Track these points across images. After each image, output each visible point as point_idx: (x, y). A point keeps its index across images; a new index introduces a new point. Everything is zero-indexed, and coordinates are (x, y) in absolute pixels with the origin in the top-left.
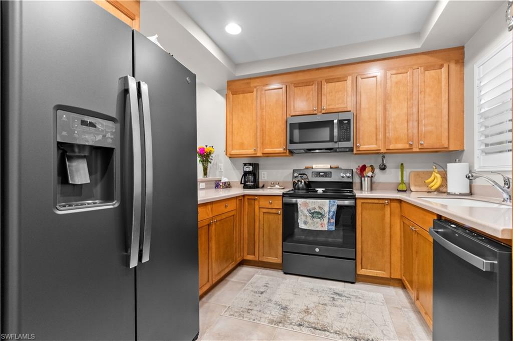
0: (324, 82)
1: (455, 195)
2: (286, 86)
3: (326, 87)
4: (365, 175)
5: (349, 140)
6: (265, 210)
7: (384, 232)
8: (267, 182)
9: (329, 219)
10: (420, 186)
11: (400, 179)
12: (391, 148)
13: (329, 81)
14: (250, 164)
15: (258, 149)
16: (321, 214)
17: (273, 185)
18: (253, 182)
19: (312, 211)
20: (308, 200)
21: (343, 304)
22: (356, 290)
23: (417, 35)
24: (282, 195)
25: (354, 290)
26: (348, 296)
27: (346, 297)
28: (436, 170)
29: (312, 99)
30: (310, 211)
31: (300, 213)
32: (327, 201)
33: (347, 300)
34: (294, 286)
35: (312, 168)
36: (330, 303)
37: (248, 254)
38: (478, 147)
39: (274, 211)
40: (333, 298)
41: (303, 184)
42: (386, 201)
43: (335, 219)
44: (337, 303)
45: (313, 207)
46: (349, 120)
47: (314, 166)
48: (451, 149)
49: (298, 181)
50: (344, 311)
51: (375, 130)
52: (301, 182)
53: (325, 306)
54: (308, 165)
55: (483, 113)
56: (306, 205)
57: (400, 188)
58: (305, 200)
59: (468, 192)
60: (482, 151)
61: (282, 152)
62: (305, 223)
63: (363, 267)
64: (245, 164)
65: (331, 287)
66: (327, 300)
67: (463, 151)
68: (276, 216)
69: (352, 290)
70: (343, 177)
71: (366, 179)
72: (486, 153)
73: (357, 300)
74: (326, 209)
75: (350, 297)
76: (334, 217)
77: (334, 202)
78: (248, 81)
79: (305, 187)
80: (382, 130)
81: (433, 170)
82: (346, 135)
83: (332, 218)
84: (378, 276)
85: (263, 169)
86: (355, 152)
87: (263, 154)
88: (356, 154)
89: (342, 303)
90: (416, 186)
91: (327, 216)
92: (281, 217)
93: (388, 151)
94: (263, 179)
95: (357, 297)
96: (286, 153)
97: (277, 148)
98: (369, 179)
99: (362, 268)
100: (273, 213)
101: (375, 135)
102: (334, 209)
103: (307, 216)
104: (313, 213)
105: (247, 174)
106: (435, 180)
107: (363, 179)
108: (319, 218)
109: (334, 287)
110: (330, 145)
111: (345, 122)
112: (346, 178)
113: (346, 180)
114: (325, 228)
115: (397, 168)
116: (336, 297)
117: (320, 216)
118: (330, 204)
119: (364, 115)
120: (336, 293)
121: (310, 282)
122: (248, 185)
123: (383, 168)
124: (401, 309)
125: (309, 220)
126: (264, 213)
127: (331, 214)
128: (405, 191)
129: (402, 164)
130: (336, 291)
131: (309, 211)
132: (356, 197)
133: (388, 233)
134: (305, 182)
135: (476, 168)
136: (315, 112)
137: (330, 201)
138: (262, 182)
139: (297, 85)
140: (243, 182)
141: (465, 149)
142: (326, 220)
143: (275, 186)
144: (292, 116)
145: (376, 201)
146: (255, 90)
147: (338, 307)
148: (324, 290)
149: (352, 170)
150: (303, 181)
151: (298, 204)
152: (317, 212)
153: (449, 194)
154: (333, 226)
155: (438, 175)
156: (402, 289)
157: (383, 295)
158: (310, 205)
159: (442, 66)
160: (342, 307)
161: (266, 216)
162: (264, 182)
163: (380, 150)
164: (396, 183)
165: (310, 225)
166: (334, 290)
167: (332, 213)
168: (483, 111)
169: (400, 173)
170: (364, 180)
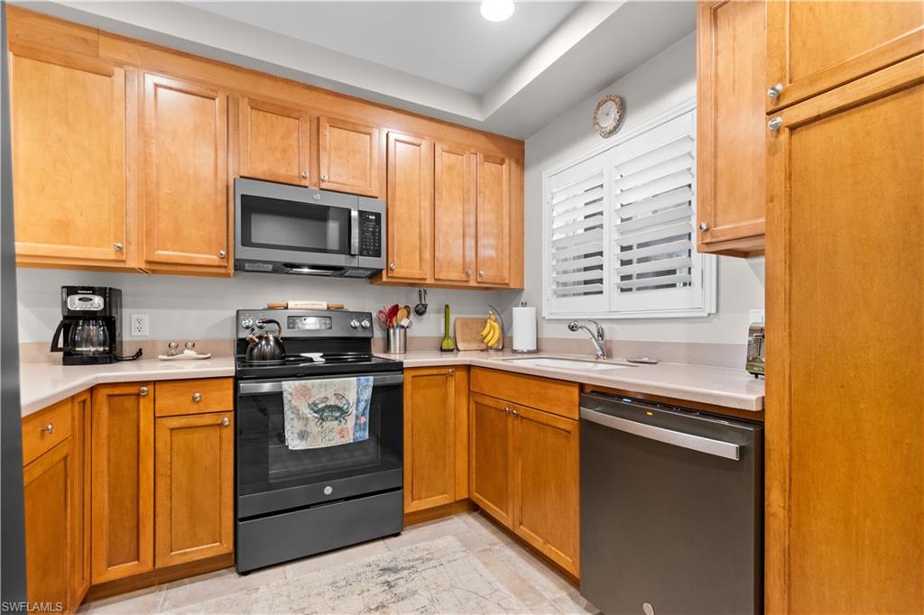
0: (323, 122)
1: (522, 353)
2: (228, 97)
3: (330, 135)
4: (395, 324)
5: (378, 254)
6: (175, 423)
7: (446, 423)
8: (153, 342)
9: (357, 417)
10: (469, 341)
11: (443, 331)
12: (442, 277)
13: (336, 123)
14: (94, 291)
15: (133, 248)
16: (340, 409)
17: (173, 350)
18: (104, 345)
19: (320, 406)
20: (309, 383)
21: (411, 585)
22: (413, 547)
23: (479, 98)
24: (233, 374)
25: (410, 547)
26: (407, 565)
27: (405, 569)
28: (493, 317)
29: (296, 150)
30: (316, 405)
31: (288, 414)
32: (353, 380)
33: (413, 576)
34: (288, 596)
35: (286, 308)
36: (389, 597)
37: (110, 565)
38: (548, 288)
39: (208, 420)
40: (388, 583)
41: (272, 343)
42: (450, 370)
43: (368, 416)
44: (401, 589)
45: (324, 395)
46: (378, 215)
47: (291, 304)
48: (512, 286)
49: (260, 338)
50: (422, 599)
51: (418, 243)
52: (267, 339)
53: (384, 609)
54: (276, 299)
55: (557, 240)
56: (305, 392)
57: (445, 347)
58: (303, 382)
59: (535, 348)
60: (555, 293)
61: (217, 264)
62: (303, 435)
63: (416, 497)
64: (71, 291)
65: (368, 560)
66: (378, 594)
67: (523, 289)
68: (214, 434)
69: (405, 549)
70: (355, 328)
71: (397, 331)
72: (558, 296)
73: (427, 565)
74: (352, 397)
75: (412, 567)
76: (367, 411)
77: (368, 380)
78: (91, 36)
79: (277, 352)
80: (429, 243)
81: (488, 316)
82: (372, 245)
83: (363, 415)
84: (438, 505)
85: (137, 305)
86: (384, 279)
87: (149, 262)
88: (386, 284)
89: (408, 585)
90: (464, 341)
91: (354, 412)
92: (229, 434)
93: (438, 283)
94: (135, 333)
95: (423, 560)
96: (225, 267)
97: (199, 252)
98: (402, 330)
99: (413, 500)
100: (205, 426)
101: (418, 252)
102: (367, 394)
103: (307, 419)
104: (323, 410)
105: (79, 318)
106: (492, 332)
107: (392, 331)
108: (337, 419)
109: (373, 558)
110: (340, 260)
111: (371, 217)
112: (360, 329)
113: (360, 334)
114: (349, 439)
115: (438, 312)
116: (391, 577)
117: (338, 414)
118: (358, 385)
119: (400, 211)
120: (384, 570)
121: (318, 570)
122: (81, 353)
123: (420, 311)
124: (490, 550)
125: (313, 427)
126: (172, 430)
127: (362, 405)
128: (452, 350)
129: (447, 306)
130: (383, 565)
131: (313, 406)
132: (405, 366)
133: (451, 426)
134: (276, 340)
135: (545, 314)
136: (304, 183)
137: (359, 380)
138: (131, 342)
139: (258, 105)
140: (61, 344)
141: (525, 287)
142: (351, 421)
143: (182, 352)
144: (241, 177)
145: (435, 372)
146: (119, 72)
147: (406, 597)
148: (359, 575)
149: (371, 314)
150: (271, 338)
151: (285, 395)
152: (330, 406)
153: (515, 352)
154: (364, 430)
155: (496, 325)
156: (469, 514)
157: (455, 535)
158: (314, 392)
159: (502, 162)
160: (414, 593)
161: (180, 438)
162: (137, 342)
163: (425, 279)
164: (438, 338)
165: (315, 439)
166: (378, 565)
167: (363, 403)
168: (555, 238)
169: (443, 320)
170: (394, 334)
